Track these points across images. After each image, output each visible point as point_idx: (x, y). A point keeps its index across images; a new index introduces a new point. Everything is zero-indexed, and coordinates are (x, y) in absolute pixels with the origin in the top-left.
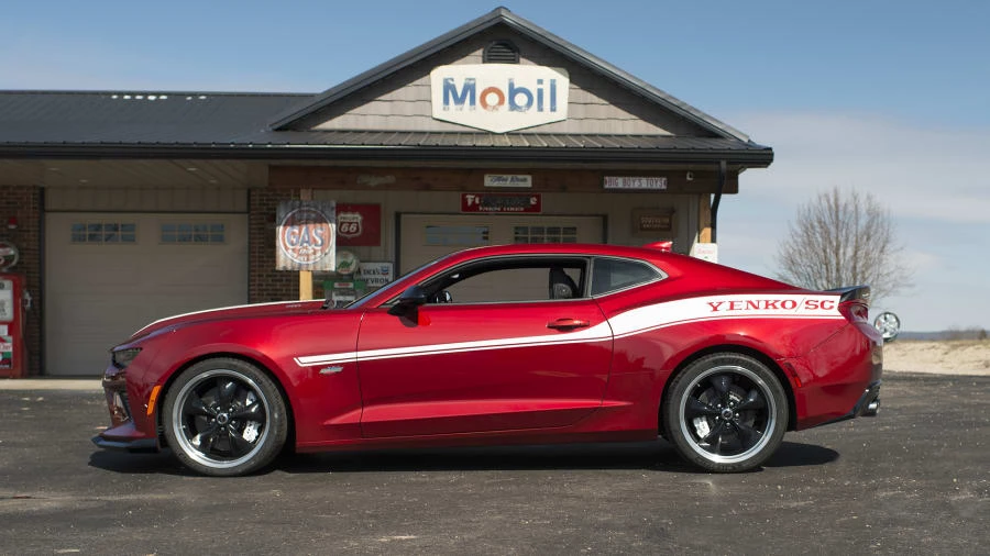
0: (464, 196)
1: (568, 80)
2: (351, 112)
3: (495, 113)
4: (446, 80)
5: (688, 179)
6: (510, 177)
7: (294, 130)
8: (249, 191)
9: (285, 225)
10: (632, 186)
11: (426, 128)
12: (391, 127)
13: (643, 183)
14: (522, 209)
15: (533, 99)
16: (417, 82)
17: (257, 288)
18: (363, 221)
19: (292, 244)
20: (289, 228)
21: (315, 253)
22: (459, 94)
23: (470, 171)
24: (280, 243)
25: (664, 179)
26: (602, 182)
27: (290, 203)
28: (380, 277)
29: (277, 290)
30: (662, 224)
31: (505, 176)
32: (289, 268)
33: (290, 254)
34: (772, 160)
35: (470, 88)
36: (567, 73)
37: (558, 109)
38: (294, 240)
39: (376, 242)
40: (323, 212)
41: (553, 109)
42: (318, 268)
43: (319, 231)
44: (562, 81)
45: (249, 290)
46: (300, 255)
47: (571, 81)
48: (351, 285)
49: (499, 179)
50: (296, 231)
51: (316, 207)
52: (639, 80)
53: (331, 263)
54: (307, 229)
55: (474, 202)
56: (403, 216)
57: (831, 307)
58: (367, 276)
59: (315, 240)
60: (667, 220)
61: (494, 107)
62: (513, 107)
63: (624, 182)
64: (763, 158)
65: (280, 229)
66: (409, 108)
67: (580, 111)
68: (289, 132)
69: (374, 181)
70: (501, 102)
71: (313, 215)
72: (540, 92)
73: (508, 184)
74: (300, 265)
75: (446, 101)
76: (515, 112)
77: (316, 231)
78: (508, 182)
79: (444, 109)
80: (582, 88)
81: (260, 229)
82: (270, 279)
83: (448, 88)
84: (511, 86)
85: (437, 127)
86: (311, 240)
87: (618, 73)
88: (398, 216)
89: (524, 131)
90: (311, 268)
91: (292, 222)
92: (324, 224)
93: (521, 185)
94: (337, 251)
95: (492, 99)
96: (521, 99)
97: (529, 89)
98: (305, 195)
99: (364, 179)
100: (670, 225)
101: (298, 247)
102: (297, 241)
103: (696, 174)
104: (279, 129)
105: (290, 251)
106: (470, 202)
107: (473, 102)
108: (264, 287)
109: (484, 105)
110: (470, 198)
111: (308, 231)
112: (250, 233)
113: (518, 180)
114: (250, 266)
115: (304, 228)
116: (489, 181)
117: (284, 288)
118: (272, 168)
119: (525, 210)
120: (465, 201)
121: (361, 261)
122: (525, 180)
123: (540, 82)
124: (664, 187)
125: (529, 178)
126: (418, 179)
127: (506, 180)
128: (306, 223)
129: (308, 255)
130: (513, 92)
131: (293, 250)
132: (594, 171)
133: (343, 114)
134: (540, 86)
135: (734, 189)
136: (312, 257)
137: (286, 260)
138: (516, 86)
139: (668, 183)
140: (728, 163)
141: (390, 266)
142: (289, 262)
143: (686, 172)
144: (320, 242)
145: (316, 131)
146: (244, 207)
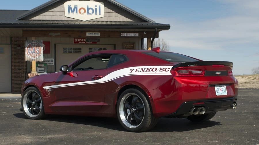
0: (74, 39)
1: (104, 6)
2: (41, 15)
3: (83, 15)
4: (69, 6)
5: (145, 33)
6: (94, 33)
7: (24, 20)
8: (11, 38)
9: (28, 47)
10: (129, 36)
11: (63, 19)
12: (53, 19)
13: (132, 35)
14: (91, 43)
15: (94, 11)
16: (60, 6)
17: (14, 66)
18: (45, 47)
19: (30, 53)
20: (29, 48)
21: (37, 55)
22: (73, 9)
23: (82, 31)
24: (26, 53)
25: (138, 34)
26: (120, 35)
27: (29, 41)
28: (50, 62)
29: (20, 67)
30: (131, 47)
31: (92, 33)
32: (29, 60)
33: (29, 56)
34: (170, 28)
35: (76, 8)
36: (104, 4)
37: (101, 14)
38: (30, 52)
39: (49, 53)
40: (39, 43)
41: (100, 14)
42: (38, 60)
43: (38, 49)
44: (102, 6)
45: (12, 67)
46: (32, 56)
47: (105, 6)
48: (43, 65)
49: (90, 34)
50: (31, 49)
51: (37, 42)
52: (125, 6)
53: (41, 59)
54: (34, 48)
55: (77, 41)
56: (56, 45)
57: (168, 71)
58: (46, 62)
59: (37, 52)
60: (132, 46)
61: (83, 13)
62: (88, 13)
63: (127, 35)
64: (167, 27)
65: (26, 49)
66: (58, 14)
67: (107, 15)
68: (23, 20)
69: (54, 34)
70: (85, 12)
71: (36, 45)
72: (96, 9)
73: (93, 35)
74: (32, 59)
75: (69, 12)
76: (89, 15)
77: (37, 49)
78: (93, 34)
79: (68, 14)
80: (108, 8)
81: (14, 49)
82: (18, 63)
83: (70, 8)
84: (88, 7)
85: (66, 19)
86: (36, 52)
87: (118, 4)
88: (55, 45)
89: (92, 20)
90: (36, 60)
91: (30, 47)
92: (39, 47)
93: (97, 35)
94: (43, 55)
95: (82, 11)
96: (90, 11)
97: (93, 8)
98: (33, 39)
99: (51, 34)
100: (133, 47)
101: (32, 54)
102: (31, 52)
103: (147, 32)
104: (20, 20)
105: (29, 55)
106: (76, 41)
107: (77, 12)
108: (16, 66)
109: (80, 12)
110: (76, 40)
111: (34, 49)
112: (11, 50)
113: (96, 34)
114: (11, 60)
115: (33, 48)
116: (88, 34)
117: (22, 66)
118: (23, 31)
119: (92, 43)
120: (75, 40)
121: (46, 58)
122: (98, 34)
123: (96, 6)
124: (138, 36)
125: (99, 33)
126: (67, 34)
127: (92, 34)
128: (34, 47)
129: (34, 56)
130: (88, 9)
131: (30, 55)
132: (117, 31)
133: (39, 15)
134: (96, 7)
135: (158, 37)
136: (36, 57)
137: (28, 58)
138: (89, 8)
139: (139, 35)
140: (158, 29)
141: (53, 59)
142: (29, 58)
143: (144, 31)
144: (38, 52)
145: (32, 20)
146: (9, 42)
